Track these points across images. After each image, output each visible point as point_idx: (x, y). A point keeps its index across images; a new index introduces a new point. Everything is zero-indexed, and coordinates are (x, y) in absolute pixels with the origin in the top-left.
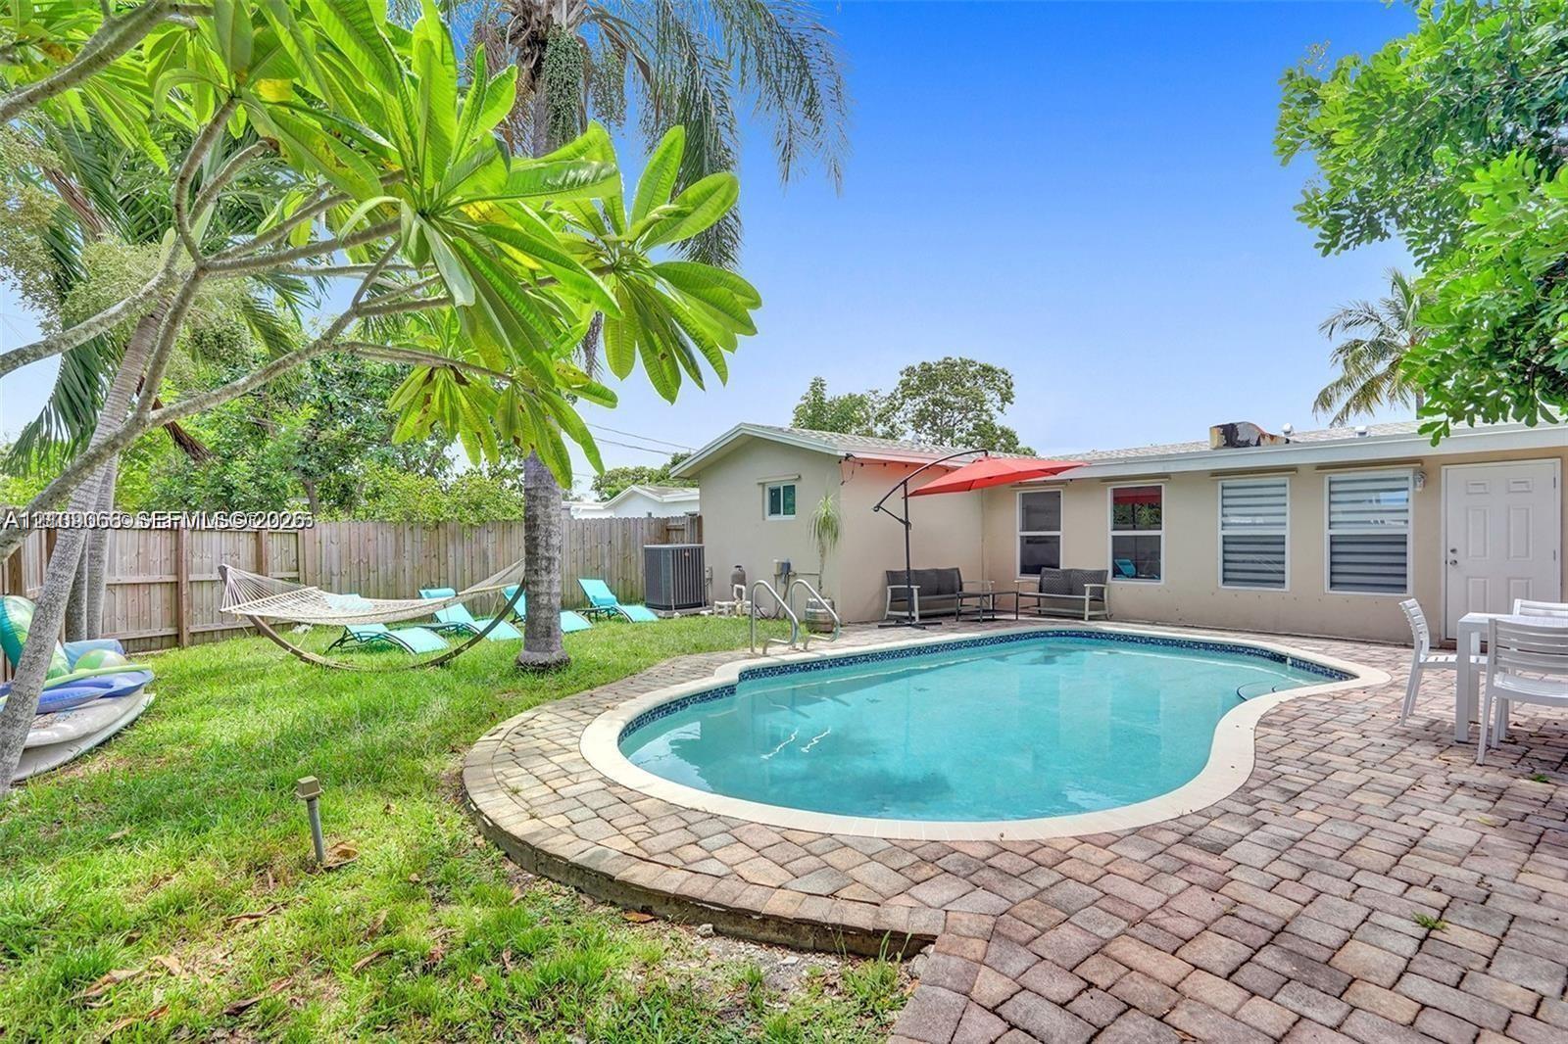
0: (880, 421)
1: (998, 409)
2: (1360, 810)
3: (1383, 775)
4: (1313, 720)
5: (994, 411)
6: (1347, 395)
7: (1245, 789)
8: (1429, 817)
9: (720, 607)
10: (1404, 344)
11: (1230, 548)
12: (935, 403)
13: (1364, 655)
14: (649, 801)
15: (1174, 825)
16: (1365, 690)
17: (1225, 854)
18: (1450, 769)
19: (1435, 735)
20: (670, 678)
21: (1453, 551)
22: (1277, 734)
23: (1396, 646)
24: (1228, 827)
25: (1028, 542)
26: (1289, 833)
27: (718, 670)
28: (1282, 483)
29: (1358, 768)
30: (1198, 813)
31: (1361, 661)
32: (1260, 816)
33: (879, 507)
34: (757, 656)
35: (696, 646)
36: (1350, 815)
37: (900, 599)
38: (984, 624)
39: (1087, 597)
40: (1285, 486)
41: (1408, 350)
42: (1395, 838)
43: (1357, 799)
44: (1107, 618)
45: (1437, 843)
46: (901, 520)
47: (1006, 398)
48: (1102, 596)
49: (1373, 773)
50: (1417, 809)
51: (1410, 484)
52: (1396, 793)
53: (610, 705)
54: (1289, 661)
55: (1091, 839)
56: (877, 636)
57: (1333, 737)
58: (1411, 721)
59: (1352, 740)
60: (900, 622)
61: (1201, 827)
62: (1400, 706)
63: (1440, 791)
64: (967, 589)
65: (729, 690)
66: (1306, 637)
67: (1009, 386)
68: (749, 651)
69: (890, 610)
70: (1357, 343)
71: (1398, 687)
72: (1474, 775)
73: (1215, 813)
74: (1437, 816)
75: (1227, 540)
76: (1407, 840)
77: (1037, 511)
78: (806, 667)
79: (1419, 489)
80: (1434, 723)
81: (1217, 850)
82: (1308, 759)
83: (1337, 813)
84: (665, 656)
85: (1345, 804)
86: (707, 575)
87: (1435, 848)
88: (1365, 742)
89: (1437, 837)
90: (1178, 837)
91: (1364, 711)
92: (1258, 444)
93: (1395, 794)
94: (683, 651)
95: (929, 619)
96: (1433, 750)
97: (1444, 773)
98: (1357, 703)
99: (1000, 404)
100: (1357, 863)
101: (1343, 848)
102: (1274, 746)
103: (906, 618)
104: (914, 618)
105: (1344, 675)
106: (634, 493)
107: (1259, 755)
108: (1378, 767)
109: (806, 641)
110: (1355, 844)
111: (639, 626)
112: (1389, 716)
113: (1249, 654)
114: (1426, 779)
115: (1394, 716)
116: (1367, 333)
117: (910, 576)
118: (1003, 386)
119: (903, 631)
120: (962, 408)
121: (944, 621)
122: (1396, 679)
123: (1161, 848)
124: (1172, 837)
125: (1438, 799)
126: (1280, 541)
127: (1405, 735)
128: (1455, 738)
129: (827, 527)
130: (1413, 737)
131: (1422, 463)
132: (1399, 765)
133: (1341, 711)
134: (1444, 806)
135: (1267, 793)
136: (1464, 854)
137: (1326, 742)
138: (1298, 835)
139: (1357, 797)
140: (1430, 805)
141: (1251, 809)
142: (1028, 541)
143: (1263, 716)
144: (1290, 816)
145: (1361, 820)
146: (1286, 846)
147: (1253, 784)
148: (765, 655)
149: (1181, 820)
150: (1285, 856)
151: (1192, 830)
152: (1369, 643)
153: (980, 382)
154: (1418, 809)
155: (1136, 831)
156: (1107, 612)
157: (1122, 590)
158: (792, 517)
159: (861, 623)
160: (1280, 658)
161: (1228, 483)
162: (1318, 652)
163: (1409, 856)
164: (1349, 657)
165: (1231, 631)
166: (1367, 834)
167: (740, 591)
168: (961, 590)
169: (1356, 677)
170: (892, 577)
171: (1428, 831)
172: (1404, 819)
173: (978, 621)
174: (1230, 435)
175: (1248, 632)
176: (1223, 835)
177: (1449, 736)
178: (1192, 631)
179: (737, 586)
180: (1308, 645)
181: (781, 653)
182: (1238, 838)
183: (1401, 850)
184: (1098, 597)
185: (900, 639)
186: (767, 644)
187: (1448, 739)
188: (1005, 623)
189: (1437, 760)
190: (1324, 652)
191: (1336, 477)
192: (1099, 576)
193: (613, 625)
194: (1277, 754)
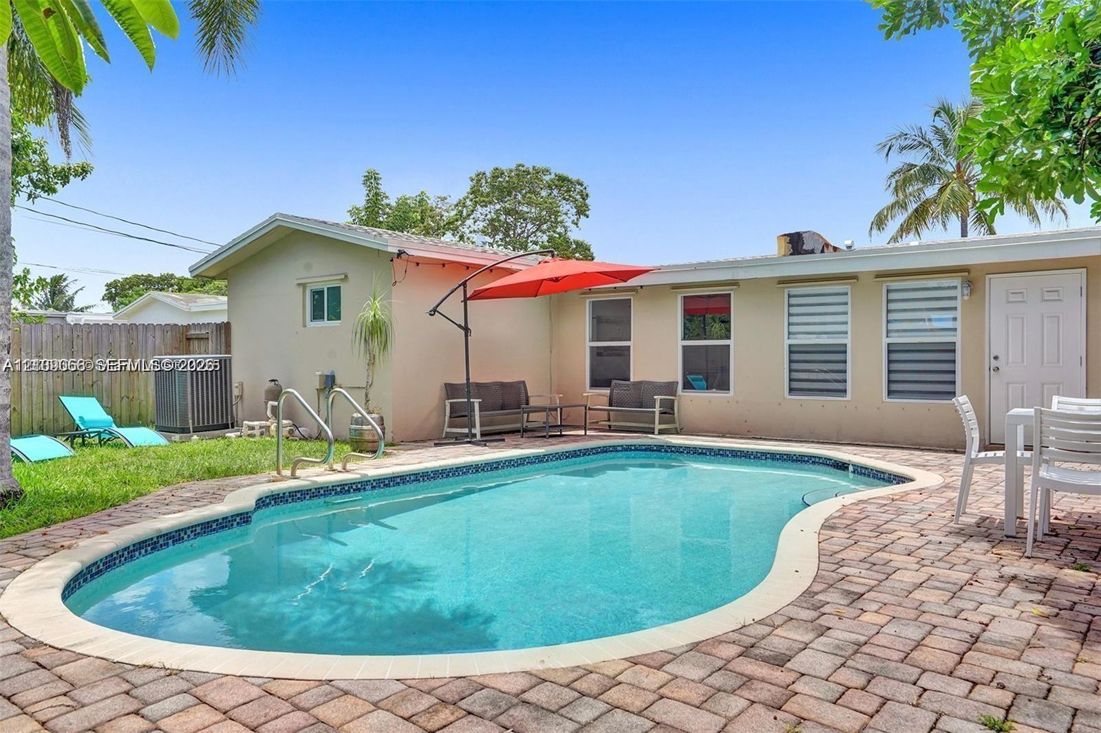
0: (448, 229)
1: (573, 222)
2: (922, 608)
3: (942, 572)
4: (874, 522)
5: (569, 224)
6: (901, 218)
7: (809, 593)
8: (987, 611)
9: (252, 428)
10: (951, 170)
11: (796, 357)
12: (508, 212)
13: (919, 460)
14: (85, 661)
15: (736, 636)
16: (921, 491)
17: (789, 665)
18: (1002, 562)
19: (985, 531)
20: (165, 505)
21: (996, 358)
22: (840, 536)
23: (947, 452)
24: (791, 635)
25: (599, 354)
26: (854, 637)
27: (230, 496)
28: (845, 291)
29: (917, 566)
30: (761, 622)
31: (917, 466)
32: (824, 621)
33: (434, 311)
34: (284, 478)
35: (209, 470)
36: (913, 613)
37: (460, 415)
38: (550, 440)
39: (657, 410)
40: (847, 294)
41: (955, 175)
42: (957, 635)
43: (918, 597)
44: (677, 432)
45: (996, 636)
46: (459, 326)
47: (582, 211)
48: (673, 409)
49: (932, 570)
50: (975, 604)
51: (958, 293)
52: (955, 589)
53: (66, 544)
54: (851, 468)
55: (645, 660)
56: (430, 454)
57: (894, 536)
58: (963, 519)
59: (912, 540)
60: (458, 440)
61: (763, 638)
62: (953, 505)
63: (995, 585)
64: (533, 402)
65: (243, 518)
66: (866, 446)
67: (585, 197)
68: (275, 473)
69: (450, 426)
70: (912, 166)
71: (950, 487)
72: (1025, 568)
73: (778, 620)
74: (994, 609)
75: (793, 349)
76: (967, 636)
77: (608, 322)
78: (344, 489)
79: (966, 298)
80: (984, 519)
81: (780, 661)
82: (870, 559)
83: (900, 612)
84: (164, 483)
85: (907, 603)
86: (236, 392)
87: (995, 643)
88: (925, 540)
89: (995, 631)
90: (739, 649)
91: (921, 511)
92: (822, 251)
93: (954, 591)
94: (191, 476)
95: (491, 436)
96: (986, 545)
97: (997, 567)
98: (914, 504)
99: (575, 218)
100: (922, 664)
101: (907, 649)
102: (837, 548)
103: (466, 435)
104: (474, 435)
105: (901, 479)
106: (154, 301)
107: (823, 558)
108: (937, 563)
109: (346, 461)
110: (918, 645)
111: (140, 452)
112: (944, 515)
113: (814, 463)
114: (981, 574)
115: (948, 514)
116: (919, 158)
117: (471, 389)
118: (578, 197)
119: (460, 449)
120: (536, 219)
121: (508, 439)
122: (949, 480)
123: (720, 663)
124: (733, 650)
125: (994, 593)
126: (842, 350)
127: (959, 532)
128: (1004, 533)
129: (376, 332)
130: (965, 534)
131: (969, 272)
132: (956, 561)
133: (900, 512)
134: (1000, 599)
135: (833, 597)
136: (1023, 647)
137: (888, 542)
138: (862, 639)
139: (918, 595)
140: (987, 599)
141: (814, 614)
142: (597, 353)
143: (826, 520)
144: (854, 619)
145: (924, 618)
146: (850, 651)
147: (818, 587)
148: (294, 477)
149: (742, 631)
150: (850, 663)
151: (753, 641)
152: (922, 450)
153: (555, 192)
154: (977, 604)
155: (695, 646)
156: (677, 425)
157: (694, 403)
158: (336, 323)
159: (416, 441)
160: (841, 466)
161: (795, 291)
162: (878, 458)
163: (970, 652)
164: (906, 462)
165: (796, 441)
166: (930, 633)
167: (275, 410)
168: (527, 404)
169: (912, 480)
170: (451, 390)
171: (987, 625)
172: (963, 615)
173: (544, 437)
174: (796, 243)
175: (813, 442)
176: (787, 643)
177: (999, 532)
178: (760, 442)
179: (271, 403)
180: (868, 453)
181: (315, 475)
182: (802, 646)
183: (964, 646)
184: (668, 410)
185: (456, 457)
186: (296, 464)
187: (999, 534)
188: (573, 438)
189: (990, 555)
190: (883, 458)
191: (895, 285)
192: (670, 388)
193: (104, 451)
194: (840, 556)
